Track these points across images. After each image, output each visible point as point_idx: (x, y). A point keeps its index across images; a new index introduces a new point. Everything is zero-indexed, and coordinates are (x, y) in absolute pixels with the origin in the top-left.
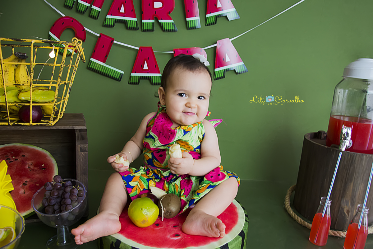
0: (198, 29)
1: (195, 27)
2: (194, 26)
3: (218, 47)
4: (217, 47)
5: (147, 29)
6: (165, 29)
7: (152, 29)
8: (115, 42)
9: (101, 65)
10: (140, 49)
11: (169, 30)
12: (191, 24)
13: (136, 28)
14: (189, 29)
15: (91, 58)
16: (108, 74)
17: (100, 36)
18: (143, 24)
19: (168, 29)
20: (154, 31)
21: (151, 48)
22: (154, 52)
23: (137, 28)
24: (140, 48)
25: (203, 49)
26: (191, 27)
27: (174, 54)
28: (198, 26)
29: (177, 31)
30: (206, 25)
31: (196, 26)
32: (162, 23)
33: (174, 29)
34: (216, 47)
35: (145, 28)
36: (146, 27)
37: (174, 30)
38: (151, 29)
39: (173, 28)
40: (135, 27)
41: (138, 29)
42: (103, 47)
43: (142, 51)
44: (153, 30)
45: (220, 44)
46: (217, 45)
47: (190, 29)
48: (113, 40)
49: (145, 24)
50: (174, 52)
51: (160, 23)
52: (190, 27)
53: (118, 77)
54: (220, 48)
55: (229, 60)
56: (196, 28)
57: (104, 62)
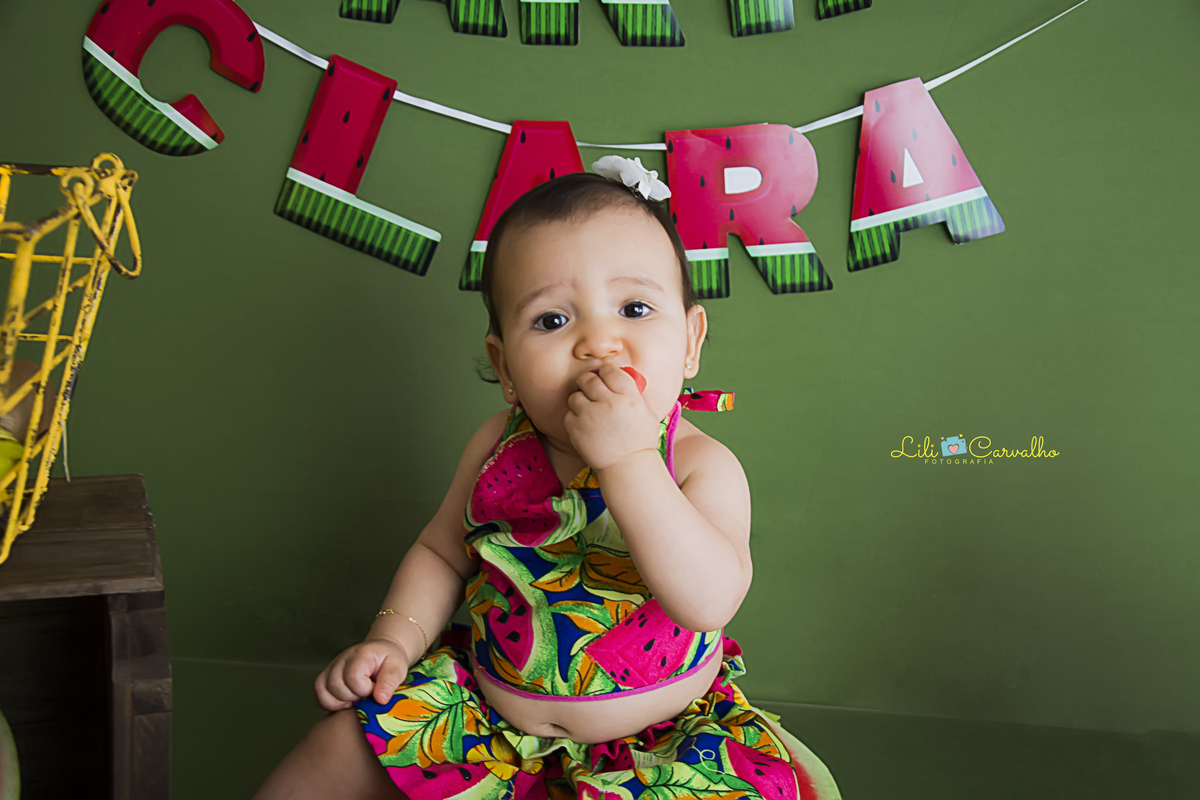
0: (779, 29)
1: (768, 24)
2: (763, 20)
3: (871, 120)
4: (864, 119)
5: (543, 32)
6: (630, 33)
7: (567, 36)
8: (398, 95)
9: (337, 202)
10: (513, 131)
11: (644, 38)
12: (747, 10)
13: (495, 28)
14: (740, 34)
15: (291, 170)
16: (369, 241)
17: (330, 67)
18: (524, 9)
19: (639, 33)
20: (576, 42)
21: (564, 127)
22: (578, 144)
23: (500, 28)
24: (515, 125)
25: (800, 130)
26: (749, 26)
27: (668, 154)
28: (782, 19)
29: (682, 44)
30: (822, 12)
31: (773, 19)
32: (615, 6)
33: (668, 33)
34: (860, 118)
35: (533, 31)
36: (539, 26)
37: (668, 41)
38: (563, 32)
39: (663, 29)
40: (491, 23)
41: (504, 34)
42: (346, 119)
43: (523, 137)
44: (572, 37)
45: (878, 110)
46: (864, 110)
47: (745, 32)
48: (392, 86)
49: (533, 8)
50: (670, 147)
51: (607, 5)
52: (744, 23)
53: (413, 259)
54: (877, 125)
55: (921, 181)
56: (774, 27)
57: (351, 187)
